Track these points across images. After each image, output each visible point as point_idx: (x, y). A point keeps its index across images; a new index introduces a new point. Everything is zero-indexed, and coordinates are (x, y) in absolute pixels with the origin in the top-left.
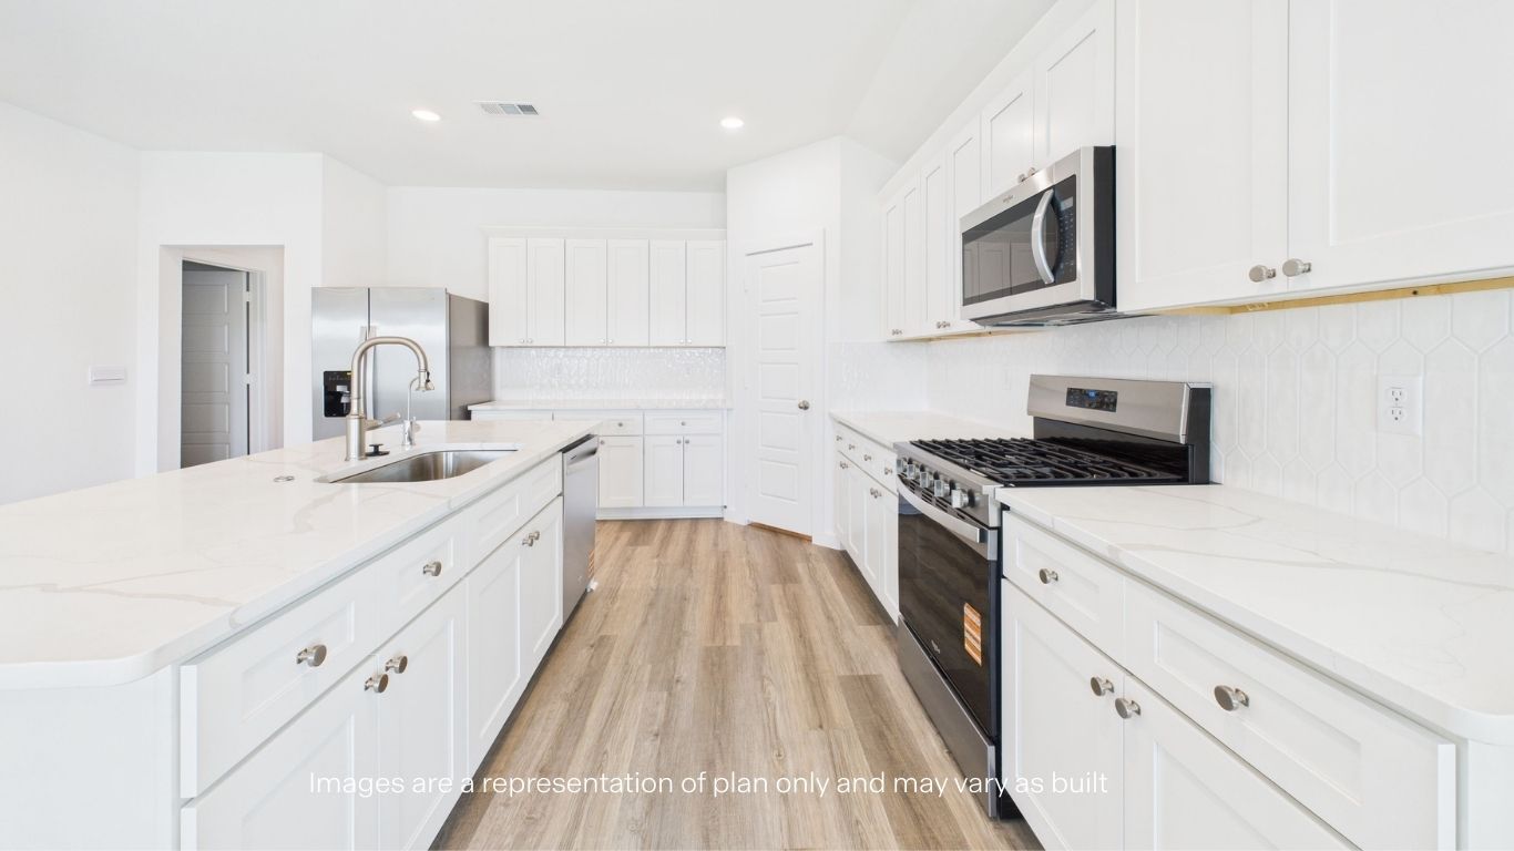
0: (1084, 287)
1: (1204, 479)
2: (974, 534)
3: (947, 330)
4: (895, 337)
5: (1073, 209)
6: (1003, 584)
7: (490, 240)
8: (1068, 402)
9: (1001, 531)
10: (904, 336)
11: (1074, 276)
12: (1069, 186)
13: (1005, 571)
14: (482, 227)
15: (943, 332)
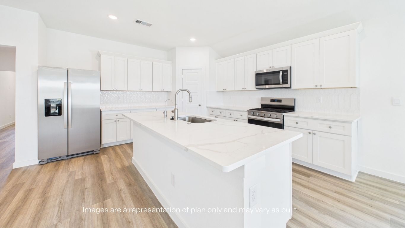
1: (295, 110)
2: (279, 120)
3: (245, 90)
4: (224, 90)
5: (287, 74)
6: (284, 127)
7: (102, 55)
8: (271, 102)
9: (283, 119)
10: (227, 90)
11: (287, 83)
12: (286, 71)
13: (284, 125)
14: (99, 51)
15: (244, 90)
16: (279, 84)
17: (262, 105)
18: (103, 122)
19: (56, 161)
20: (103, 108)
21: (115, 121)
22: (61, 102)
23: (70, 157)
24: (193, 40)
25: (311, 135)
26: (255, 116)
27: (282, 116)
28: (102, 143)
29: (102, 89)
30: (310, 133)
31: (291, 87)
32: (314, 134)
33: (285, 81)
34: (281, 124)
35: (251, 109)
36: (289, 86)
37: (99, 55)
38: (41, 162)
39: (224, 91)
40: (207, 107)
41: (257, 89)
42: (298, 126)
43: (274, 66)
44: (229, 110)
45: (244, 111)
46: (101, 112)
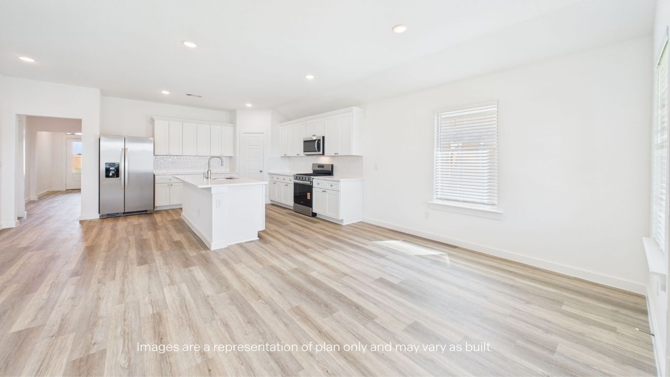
0: (321, 152)
1: (332, 175)
2: (309, 182)
3: (299, 156)
4: (285, 156)
5: (320, 143)
6: (313, 188)
7: (155, 121)
8: (318, 167)
9: (312, 182)
10: (287, 156)
12: (319, 140)
13: (313, 186)
14: (153, 117)
16: (316, 151)
17: (314, 171)
18: (156, 185)
19: (114, 216)
20: (156, 172)
21: (168, 185)
22: (119, 166)
23: (127, 214)
24: (249, 105)
26: (297, 180)
27: (312, 179)
28: (156, 205)
29: (155, 154)
30: (323, 191)
31: (323, 154)
33: (319, 148)
34: (310, 186)
35: (297, 174)
37: (152, 121)
38: (102, 216)
40: (269, 173)
41: (306, 155)
42: (319, 186)
44: (283, 175)
45: (291, 176)
46: (154, 175)
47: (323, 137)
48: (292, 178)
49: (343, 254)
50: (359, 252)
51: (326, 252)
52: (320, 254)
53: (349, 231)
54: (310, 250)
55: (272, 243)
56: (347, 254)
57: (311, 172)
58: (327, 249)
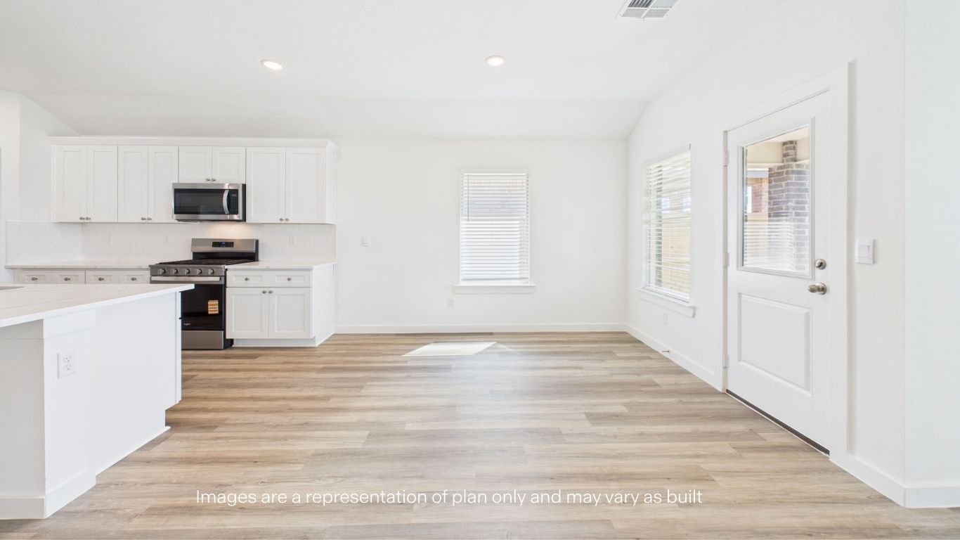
0: (237, 216)
1: (258, 261)
2: (217, 279)
3: (149, 221)
4: (82, 221)
5: (237, 197)
6: (227, 289)
8: (213, 246)
9: (225, 276)
10: (92, 221)
11: (236, 213)
12: (236, 191)
13: (227, 285)
15: (146, 221)
16: (223, 213)
25: (267, 294)
26: (168, 276)
27: (224, 270)
30: (264, 292)
31: (244, 219)
32: (270, 292)
33: (233, 208)
34: (221, 285)
35: (160, 263)
36: (241, 218)
39: (84, 223)
41: (179, 220)
42: (249, 283)
43: (217, 179)
44: (96, 269)
45: (140, 269)
47: (244, 186)
48: (148, 274)
49: (401, 385)
50: (413, 374)
51: (363, 392)
52: (362, 398)
53: (344, 352)
54: (332, 400)
55: (227, 422)
56: (399, 383)
57: (190, 257)
58: (362, 387)
